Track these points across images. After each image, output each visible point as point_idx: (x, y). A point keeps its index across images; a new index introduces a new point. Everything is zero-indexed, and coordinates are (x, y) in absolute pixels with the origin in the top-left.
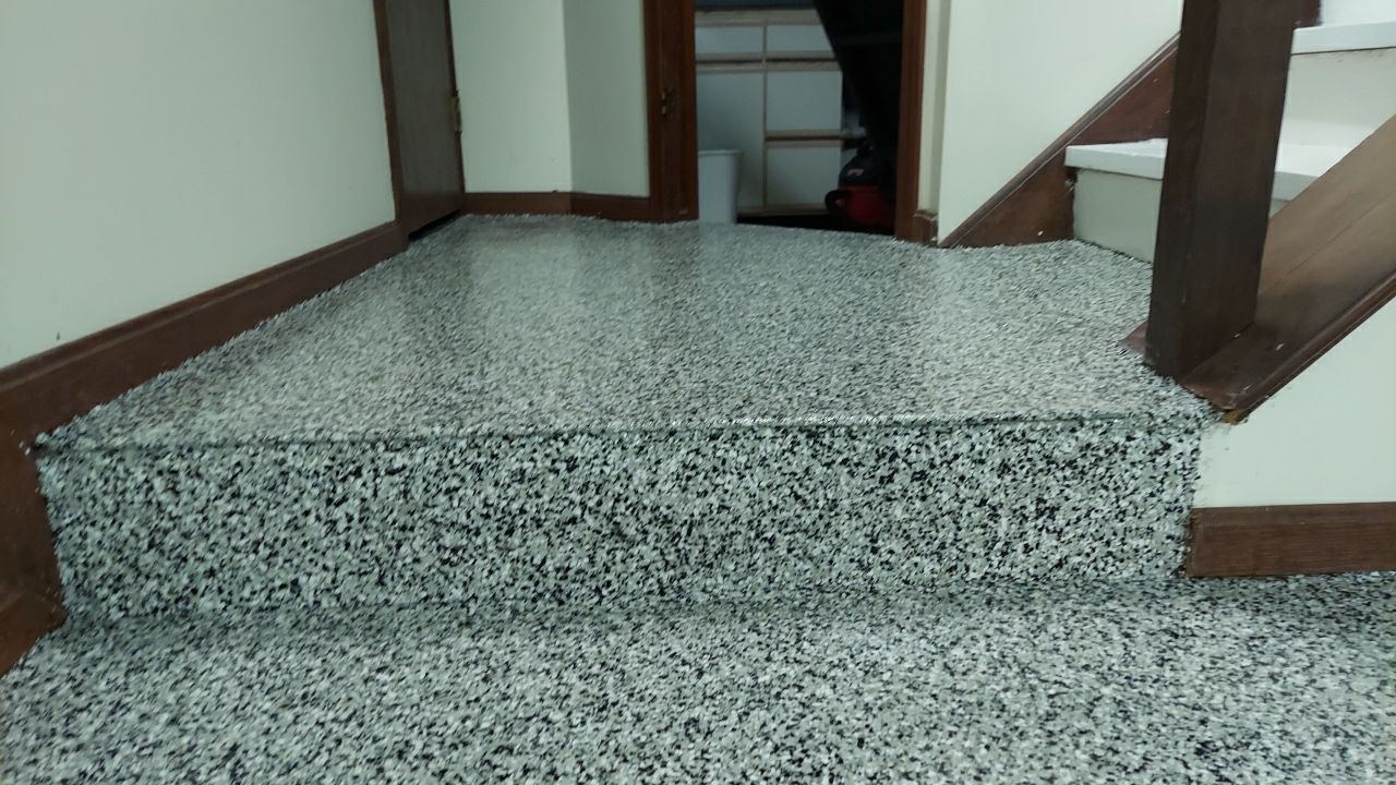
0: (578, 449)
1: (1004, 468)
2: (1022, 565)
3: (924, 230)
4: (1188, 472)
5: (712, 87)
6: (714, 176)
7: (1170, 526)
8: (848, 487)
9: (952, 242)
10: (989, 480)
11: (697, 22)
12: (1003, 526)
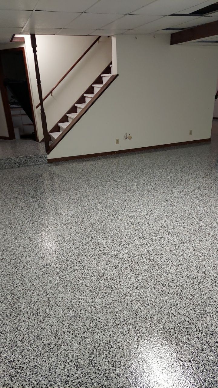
0: (13, 159)
1: (37, 158)
2: (39, 163)
3: (38, 140)
4: (47, 157)
5: (14, 119)
6: (16, 131)
7: (46, 160)
8: (28, 160)
9: (40, 142)
10: (36, 159)
11: (11, 110)
12: (37, 161)
